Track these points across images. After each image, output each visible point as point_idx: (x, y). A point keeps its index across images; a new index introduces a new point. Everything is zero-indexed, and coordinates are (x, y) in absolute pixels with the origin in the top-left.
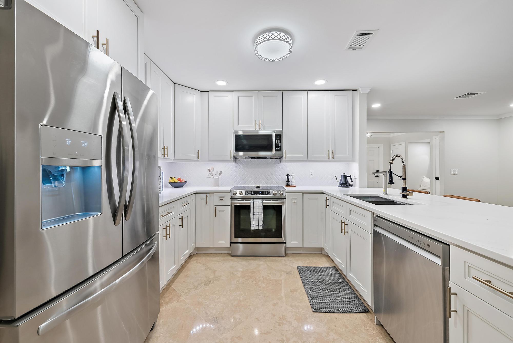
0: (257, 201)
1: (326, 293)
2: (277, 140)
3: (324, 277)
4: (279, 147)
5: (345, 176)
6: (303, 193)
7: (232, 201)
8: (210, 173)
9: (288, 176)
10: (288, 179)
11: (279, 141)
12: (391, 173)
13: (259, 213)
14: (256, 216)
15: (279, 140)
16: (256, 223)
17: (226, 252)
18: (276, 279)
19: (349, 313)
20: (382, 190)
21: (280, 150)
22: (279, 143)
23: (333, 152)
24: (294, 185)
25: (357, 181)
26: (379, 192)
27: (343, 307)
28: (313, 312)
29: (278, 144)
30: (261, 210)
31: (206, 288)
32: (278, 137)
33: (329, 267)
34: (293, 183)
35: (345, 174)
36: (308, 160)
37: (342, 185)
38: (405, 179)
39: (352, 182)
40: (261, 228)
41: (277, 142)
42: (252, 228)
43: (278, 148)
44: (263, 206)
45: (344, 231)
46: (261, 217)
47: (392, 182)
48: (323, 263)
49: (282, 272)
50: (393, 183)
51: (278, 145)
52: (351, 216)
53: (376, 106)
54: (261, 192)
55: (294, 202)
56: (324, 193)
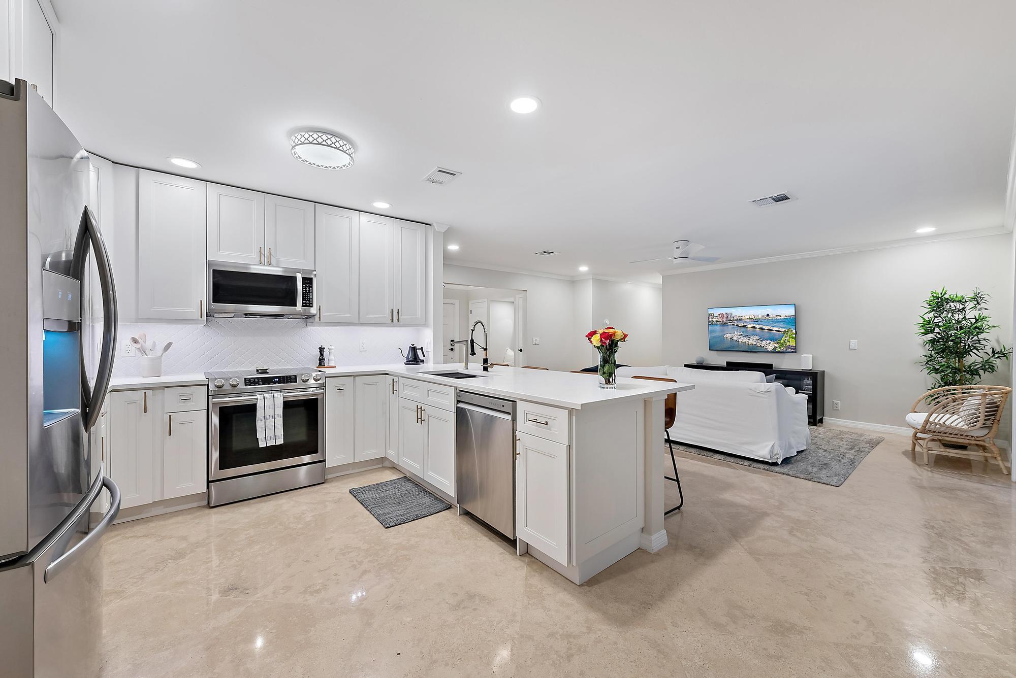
0: (270, 395)
1: (398, 506)
2: (306, 287)
3: (392, 491)
4: (310, 299)
5: (414, 347)
6: (355, 376)
7: (213, 400)
8: (137, 346)
9: (321, 350)
10: (322, 355)
11: (309, 289)
12: (472, 341)
13: (276, 416)
14: (270, 423)
15: (309, 287)
16: (270, 433)
17: (195, 505)
18: (318, 513)
19: (430, 515)
20: (463, 364)
21: (311, 305)
22: (309, 292)
23: (398, 312)
24: (333, 365)
25: (430, 356)
26: (459, 368)
27: (422, 512)
28: (386, 528)
29: (307, 295)
30: (280, 411)
31: (180, 563)
32: (308, 282)
33: (397, 479)
34: (331, 362)
35: (414, 346)
36: (358, 322)
37: (410, 361)
38: (486, 349)
39: (424, 356)
40: (280, 441)
41: (306, 290)
42: (262, 445)
43: (308, 302)
44: (284, 402)
45: (420, 420)
46: (280, 422)
47: (473, 353)
48: (389, 476)
49: (327, 503)
50: (475, 354)
51: (307, 297)
52: (430, 398)
53: (453, 247)
54: (277, 380)
55: (340, 392)
56: (388, 374)
